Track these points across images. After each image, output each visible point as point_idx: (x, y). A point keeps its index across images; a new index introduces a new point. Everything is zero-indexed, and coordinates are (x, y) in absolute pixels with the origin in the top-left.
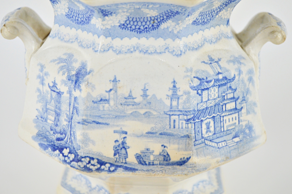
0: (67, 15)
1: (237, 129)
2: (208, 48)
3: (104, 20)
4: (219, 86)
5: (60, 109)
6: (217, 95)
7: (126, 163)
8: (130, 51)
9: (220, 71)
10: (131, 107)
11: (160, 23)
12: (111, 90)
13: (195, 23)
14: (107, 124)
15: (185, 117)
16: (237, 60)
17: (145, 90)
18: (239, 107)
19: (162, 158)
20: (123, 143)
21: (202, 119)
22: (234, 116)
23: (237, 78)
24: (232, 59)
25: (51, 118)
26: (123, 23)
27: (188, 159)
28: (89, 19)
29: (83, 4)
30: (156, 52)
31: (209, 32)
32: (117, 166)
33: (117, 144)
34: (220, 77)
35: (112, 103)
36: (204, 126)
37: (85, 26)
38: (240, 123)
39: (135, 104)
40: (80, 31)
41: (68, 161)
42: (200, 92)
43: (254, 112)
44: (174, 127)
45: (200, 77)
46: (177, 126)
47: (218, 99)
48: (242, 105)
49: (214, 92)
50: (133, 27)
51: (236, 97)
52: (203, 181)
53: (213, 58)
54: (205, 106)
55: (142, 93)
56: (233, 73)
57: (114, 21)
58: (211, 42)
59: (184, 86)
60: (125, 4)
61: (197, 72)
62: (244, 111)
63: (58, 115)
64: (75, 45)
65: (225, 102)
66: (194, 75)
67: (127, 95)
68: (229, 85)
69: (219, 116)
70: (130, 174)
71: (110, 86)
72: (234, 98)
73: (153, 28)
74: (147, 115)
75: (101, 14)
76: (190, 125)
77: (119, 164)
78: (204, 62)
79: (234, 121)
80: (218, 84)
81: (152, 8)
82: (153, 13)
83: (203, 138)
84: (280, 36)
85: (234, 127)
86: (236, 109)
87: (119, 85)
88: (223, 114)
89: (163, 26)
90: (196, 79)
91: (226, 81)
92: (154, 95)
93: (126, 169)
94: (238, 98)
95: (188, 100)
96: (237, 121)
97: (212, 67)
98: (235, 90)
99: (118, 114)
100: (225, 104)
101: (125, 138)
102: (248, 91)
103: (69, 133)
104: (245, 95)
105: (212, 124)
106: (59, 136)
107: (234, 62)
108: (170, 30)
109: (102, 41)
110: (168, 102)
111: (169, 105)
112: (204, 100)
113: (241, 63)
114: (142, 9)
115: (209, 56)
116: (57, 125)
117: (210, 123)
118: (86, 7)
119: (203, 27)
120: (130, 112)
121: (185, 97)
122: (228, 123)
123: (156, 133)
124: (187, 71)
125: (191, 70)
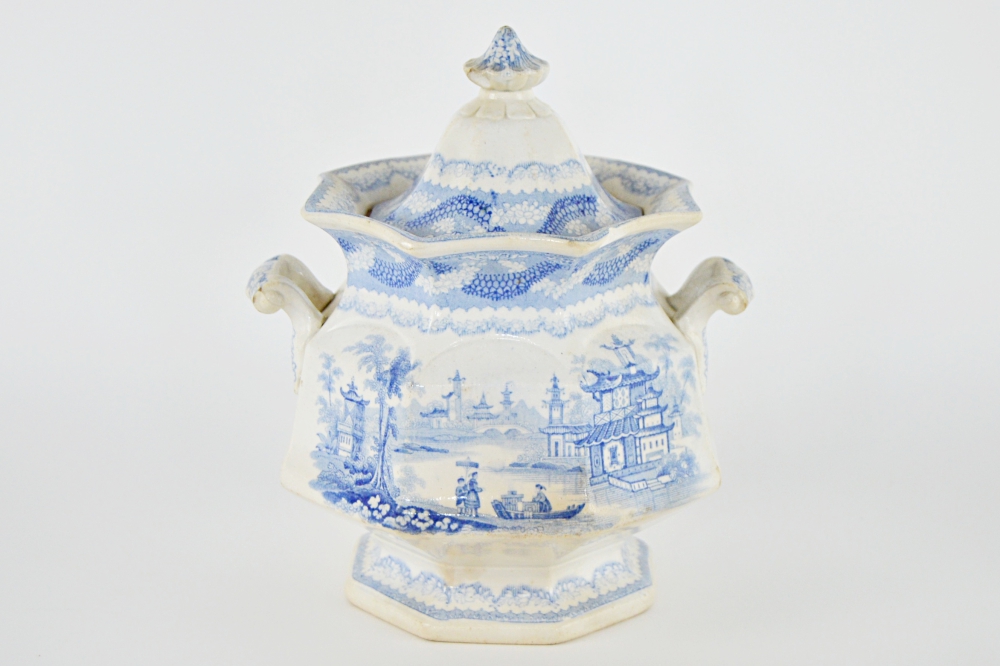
0: (372, 272)
1: (665, 462)
2: (612, 323)
3: (437, 280)
4: (632, 386)
5: (362, 431)
6: (627, 402)
7: (477, 516)
8: (481, 330)
9: (633, 361)
10: (484, 421)
11: (529, 283)
12: (451, 394)
13: (587, 281)
14: (446, 452)
15: (575, 438)
16: (662, 343)
17: (507, 394)
18: (667, 423)
19: (536, 507)
20: (472, 483)
21: (603, 440)
22: (659, 438)
23: (662, 373)
24: (654, 340)
25: (346, 447)
26: (468, 283)
27: (581, 507)
28: (411, 278)
29: (403, 254)
30: (523, 331)
31: (613, 296)
32: (462, 523)
33: (462, 484)
34: (633, 370)
35: (452, 415)
36: (607, 454)
37: (404, 289)
38: (671, 451)
39: (490, 417)
40: (394, 298)
41: (379, 516)
42: (597, 395)
43: (696, 432)
44: (557, 454)
45: (598, 371)
46: (560, 453)
47: (631, 408)
48: (674, 420)
49: (623, 396)
50: (486, 290)
51: (662, 405)
52: (613, 565)
53: (621, 339)
54: (607, 419)
55: (502, 398)
56: (654, 364)
57: (454, 281)
58: (617, 313)
59: (570, 387)
60: (472, 253)
61: (592, 363)
62: (676, 430)
63: (358, 440)
64: (387, 322)
65: (643, 414)
66: (587, 367)
67: (477, 402)
68: (648, 384)
69: (632, 437)
70: (483, 535)
71: (450, 387)
72: (658, 407)
73: (519, 291)
74: (511, 434)
75: (433, 270)
76: (582, 450)
77: (466, 518)
78: (605, 346)
79: (660, 447)
80: (629, 382)
81: (517, 260)
82: (517, 267)
83: (604, 472)
84: (736, 301)
85: (659, 457)
86: (662, 425)
87: (464, 385)
88: (640, 435)
89: (535, 287)
90: (591, 375)
91: (642, 378)
92: (522, 402)
93: (478, 526)
94: (666, 408)
95: (578, 409)
96: (665, 448)
97: (619, 355)
98: (661, 393)
99: (463, 434)
100: (643, 417)
101: (474, 474)
102: (683, 396)
103: (378, 470)
104: (678, 402)
105: (620, 450)
106: (360, 476)
107: (656, 346)
108: (547, 294)
109: (435, 314)
110: (545, 413)
111: (547, 417)
112: (605, 409)
113: (669, 348)
114: (500, 262)
115: (613, 337)
116: (356, 458)
117: (616, 448)
118: (409, 258)
119: (602, 288)
120: (483, 430)
121: (572, 404)
122: (648, 450)
123: (526, 465)
124: (576, 360)
125: (583, 360)
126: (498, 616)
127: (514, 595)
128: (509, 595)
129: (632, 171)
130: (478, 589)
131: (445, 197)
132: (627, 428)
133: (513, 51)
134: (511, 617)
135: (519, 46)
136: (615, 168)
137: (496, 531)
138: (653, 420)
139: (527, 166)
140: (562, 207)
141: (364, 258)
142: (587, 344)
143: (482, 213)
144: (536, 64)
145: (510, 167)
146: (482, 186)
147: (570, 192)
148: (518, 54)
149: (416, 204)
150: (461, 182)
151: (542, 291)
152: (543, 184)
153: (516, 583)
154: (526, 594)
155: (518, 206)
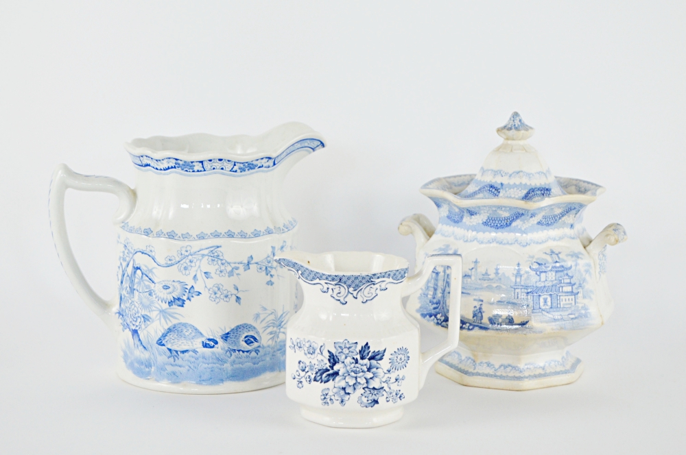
0: (448, 217)
1: (573, 309)
2: (551, 244)
3: (471, 218)
4: (556, 272)
5: (437, 285)
6: (554, 278)
7: (481, 323)
8: (489, 242)
9: (558, 260)
10: (486, 281)
11: (511, 222)
12: (473, 268)
13: (539, 223)
14: (468, 294)
15: (526, 291)
16: (576, 256)
17: (497, 269)
18: (575, 291)
19: (507, 321)
20: (480, 309)
22: (570, 297)
23: (573, 268)
25: (431, 293)
26: (485, 221)
27: (527, 322)
28: (462, 218)
29: (457, 207)
30: (508, 243)
31: (553, 232)
33: (476, 309)
34: (558, 265)
35: (473, 278)
36: (542, 300)
37: (460, 224)
39: (489, 279)
40: (456, 228)
41: (440, 322)
42: (538, 273)
43: (590, 298)
44: (518, 298)
45: (540, 263)
46: (520, 297)
49: (552, 276)
50: (492, 224)
51: (573, 282)
54: (543, 285)
55: (495, 271)
56: (569, 263)
57: (478, 219)
58: (554, 240)
59: (525, 268)
60: (485, 206)
61: (538, 259)
63: (435, 290)
64: (452, 239)
65: (562, 285)
66: (535, 260)
67: (484, 272)
68: (565, 272)
69: (555, 295)
70: (483, 332)
71: (472, 266)
72: (570, 283)
73: (507, 225)
74: (498, 288)
75: (469, 214)
76: (529, 297)
77: (476, 324)
78: (546, 253)
79: (571, 302)
80: (555, 269)
81: (505, 211)
82: (506, 214)
84: (613, 239)
86: (572, 292)
87: (479, 265)
88: (560, 294)
89: (514, 224)
90: (536, 264)
91: (563, 269)
92: (504, 274)
93: (481, 328)
94: (575, 284)
95: (528, 278)
96: (573, 302)
97: (552, 257)
98: (572, 277)
99: (477, 286)
101: (481, 305)
102: (584, 280)
104: (581, 282)
105: (549, 299)
106: (435, 306)
107: (572, 256)
108: (519, 227)
109: (471, 234)
110: (513, 279)
111: (514, 281)
112: (542, 280)
113: (578, 257)
114: (498, 211)
115: (551, 250)
116: (434, 298)
117: (547, 299)
118: (459, 208)
119: (547, 228)
120: (486, 285)
121: (526, 275)
122: (564, 302)
123: (504, 302)
124: (530, 257)
125: (533, 257)
126: (495, 376)
127: (505, 368)
128: (502, 368)
129: (581, 183)
130: (489, 365)
131: (482, 185)
132: (554, 290)
133: (517, 122)
134: (501, 377)
135: (520, 121)
136: (574, 182)
137: (489, 331)
138: (569, 289)
139: (518, 173)
140: (533, 191)
141: (444, 211)
142: (537, 251)
143: (496, 192)
144: (527, 128)
145: (511, 172)
146: (497, 180)
147: (538, 185)
148: (519, 123)
149: (471, 189)
150: (489, 179)
151: (517, 226)
152: (525, 181)
153: (506, 363)
154: (510, 368)
155: (512, 190)
